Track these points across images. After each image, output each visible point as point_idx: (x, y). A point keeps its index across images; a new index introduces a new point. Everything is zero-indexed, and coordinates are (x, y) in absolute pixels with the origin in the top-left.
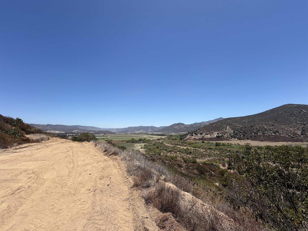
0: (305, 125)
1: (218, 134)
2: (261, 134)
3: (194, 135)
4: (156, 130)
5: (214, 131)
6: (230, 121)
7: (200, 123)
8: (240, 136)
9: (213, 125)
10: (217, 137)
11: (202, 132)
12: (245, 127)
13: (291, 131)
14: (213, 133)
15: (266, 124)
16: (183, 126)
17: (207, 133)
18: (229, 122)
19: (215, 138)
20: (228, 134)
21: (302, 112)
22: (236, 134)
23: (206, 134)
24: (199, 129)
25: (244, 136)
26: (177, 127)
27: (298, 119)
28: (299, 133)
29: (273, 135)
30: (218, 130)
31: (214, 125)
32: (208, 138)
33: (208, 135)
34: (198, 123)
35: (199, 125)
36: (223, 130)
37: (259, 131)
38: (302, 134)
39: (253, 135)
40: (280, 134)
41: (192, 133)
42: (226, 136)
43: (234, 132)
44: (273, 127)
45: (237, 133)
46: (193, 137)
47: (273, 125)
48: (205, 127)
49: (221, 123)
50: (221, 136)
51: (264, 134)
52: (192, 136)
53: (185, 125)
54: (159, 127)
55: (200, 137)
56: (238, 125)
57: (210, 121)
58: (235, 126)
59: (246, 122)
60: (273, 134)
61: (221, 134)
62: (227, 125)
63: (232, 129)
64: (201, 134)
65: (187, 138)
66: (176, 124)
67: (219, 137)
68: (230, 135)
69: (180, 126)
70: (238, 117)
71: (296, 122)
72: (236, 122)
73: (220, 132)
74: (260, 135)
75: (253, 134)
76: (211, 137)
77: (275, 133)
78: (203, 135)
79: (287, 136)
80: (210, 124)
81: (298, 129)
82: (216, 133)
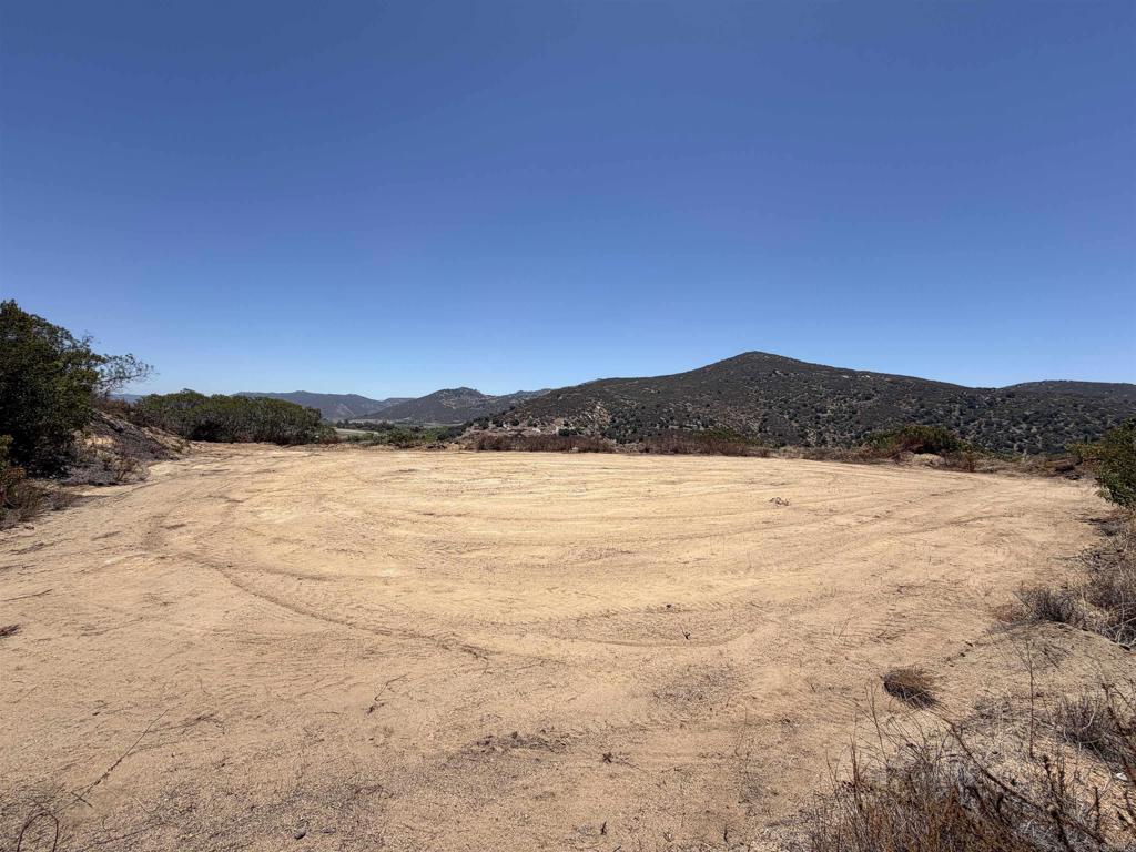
0: (770, 407)
1: (566, 424)
2: (676, 427)
3: (491, 425)
4: (370, 413)
5: (557, 417)
6: (611, 389)
10: (564, 434)
11: (521, 416)
12: (644, 408)
13: (741, 421)
14: (552, 421)
15: (693, 402)
16: (473, 401)
17: (534, 422)
18: (607, 390)
20: (596, 426)
21: (774, 375)
22: (617, 427)
23: (529, 425)
24: (512, 409)
25: (635, 432)
26: (452, 403)
27: (762, 392)
28: (755, 426)
30: (570, 414)
31: (560, 398)
32: (532, 437)
33: (535, 426)
36: (584, 415)
37: (672, 419)
38: (760, 431)
39: (656, 430)
41: (487, 420)
42: (589, 433)
43: (613, 421)
44: (707, 411)
45: (621, 423)
47: (708, 406)
48: (534, 401)
50: (574, 433)
51: (681, 427)
52: (484, 429)
53: (482, 396)
56: (628, 402)
58: (619, 404)
59: (651, 394)
60: (702, 429)
61: (575, 424)
62: (599, 400)
63: (611, 411)
64: (515, 423)
65: (466, 434)
66: (448, 391)
67: (566, 435)
68: (601, 428)
69: (464, 398)
70: (637, 379)
71: (758, 401)
72: (626, 392)
73: (575, 420)
74: (673, 429)
75: (657, 427)
77: (706, 427)
78: (519, 427)
80: (551, 394)
81: (756, 417)
82: (562, 421)
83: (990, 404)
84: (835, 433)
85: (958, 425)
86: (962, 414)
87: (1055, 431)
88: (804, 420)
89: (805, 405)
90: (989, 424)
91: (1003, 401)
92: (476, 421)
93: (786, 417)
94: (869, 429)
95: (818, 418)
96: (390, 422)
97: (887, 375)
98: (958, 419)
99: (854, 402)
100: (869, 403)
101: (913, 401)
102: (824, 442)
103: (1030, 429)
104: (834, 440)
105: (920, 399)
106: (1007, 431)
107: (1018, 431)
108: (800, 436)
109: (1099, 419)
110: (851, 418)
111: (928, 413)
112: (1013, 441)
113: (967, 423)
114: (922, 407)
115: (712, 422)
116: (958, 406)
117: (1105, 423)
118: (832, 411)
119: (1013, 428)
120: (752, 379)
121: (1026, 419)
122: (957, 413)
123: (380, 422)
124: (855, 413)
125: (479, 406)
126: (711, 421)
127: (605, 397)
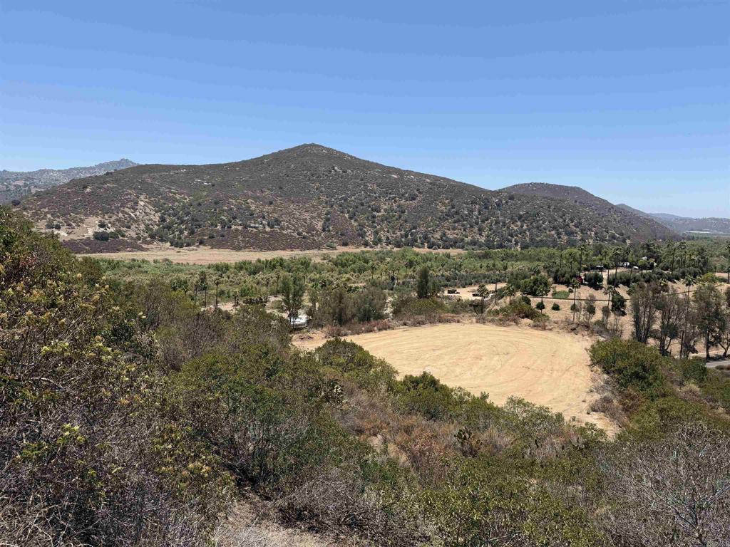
0: (332, 206)
1: (102, 225)
2: (240, 228)
5: (86, 215)
6: (154, 179)
7: (28, 177)
8: (181, 232)
9: (85, 187)
10: (98, 237)
11: (33, 215)
12: (200, 204)
13: (305, 220)
14: (82, 221)
15: (256, 199)
17: (55, 223)
18: (149, 181)
19: (87, 242)
20: (142, 227)
21: (333, 172)
22: (169, 228)
23: (49, 226)
24: (16, 203)
25: (192, 233)
27: (323, 189)
28: (320, 225)
29: (267, 233)
30: (105, 212)
31: (88, 190)
33: (58, 227)
34: (19, 176)
35: (21, 183)
36: (124, 212)
37: (234, 218)
38: (324, 230)
39: (217, 232)
40: (282, 228)
42: (134, 235)
43: (163, 220)
44: (270, 209)
45: (172, 223)
47: (271, 203)
48: (47, 193)
49: (116, 181)
50: (114, 235)
51: (246, 227)
56: (177, 196)
57: (79, 170)
58: (167, 199)
59: (205, 186)
60: (268, 229)
61: (113, 225)
62: (140, 192)
63: (158, 207)
67: (106, 239)
68: (148, 229)
70: (183, 167)
71: (319, 199)
72: (173, 182)
73: (112, 219)
74: (237, 230)
75: (219, 227)
76: (72, 236)
77: (272, 227)
79: (295, 234)
80: (73, 183)
81: (319, 216)
82: (96, 220)
83: (498, 205)
84: (388, 232)
85: (477, 223)
86: (480, 214)
87: (537, 228)
88: (362, 218)
89: (362, 204)
90: (497, 223)
91: (507, 202)
93: (347, 216)
94: (415, 228)
95: (374, 217)
97: (427, 176)
98: (478, 218)
99: (402, 202)
100: (414, 203)
101: (447, 202)
102: (380, 241)
103: (522, 227)
104: (388, 238)
105: (452, 200)
106: (508, 228)
107: (515, 228)
108: (359, 235)
109: (562, 217)
110: (400, 217)
111: (457, 213)
112: (512, 236)
113: (483, 222)
114: (453, 208)
115: (277, 222)
116: (477, 206)
117: (565, 221)
118: (385, 210)
119: (512, 226)
120: (313, 175)
121: (520, 217)
122: (476, 213)
124: (403, 212)
126: (276, 220)
127: (149, 191)
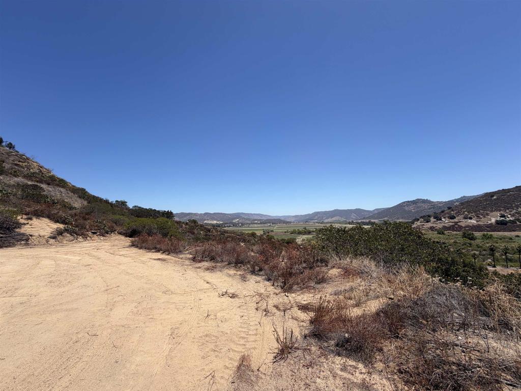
1: (502, 216)
3: (432, 219)
4: (367, 216)
5: (492, 211)
10: (497, 222)
11: (456, 213)
14: (488, 215)
16: (426, 206)
17: (469, 216)
23: (465, 218)
26: (411, 208)
30: (506, 208)
32: (467, 227)
33: (471, 218)
41: (429, 216)
46: (429, 225)
52: (428, 222)
53: (433, 202)
54: (373, 209)
55: (446, 225)
61: (513, 215)
64: (453, 218)
66: (408, 202)
67: (505, 224)
69: (419, 205)
73: (512, 213)
76: (479, 223)
78: (456, 220)
82: (499, 213)
92: (421, 217)
96: (373, 221)
123: (368, 221)
125: (430, 209)
